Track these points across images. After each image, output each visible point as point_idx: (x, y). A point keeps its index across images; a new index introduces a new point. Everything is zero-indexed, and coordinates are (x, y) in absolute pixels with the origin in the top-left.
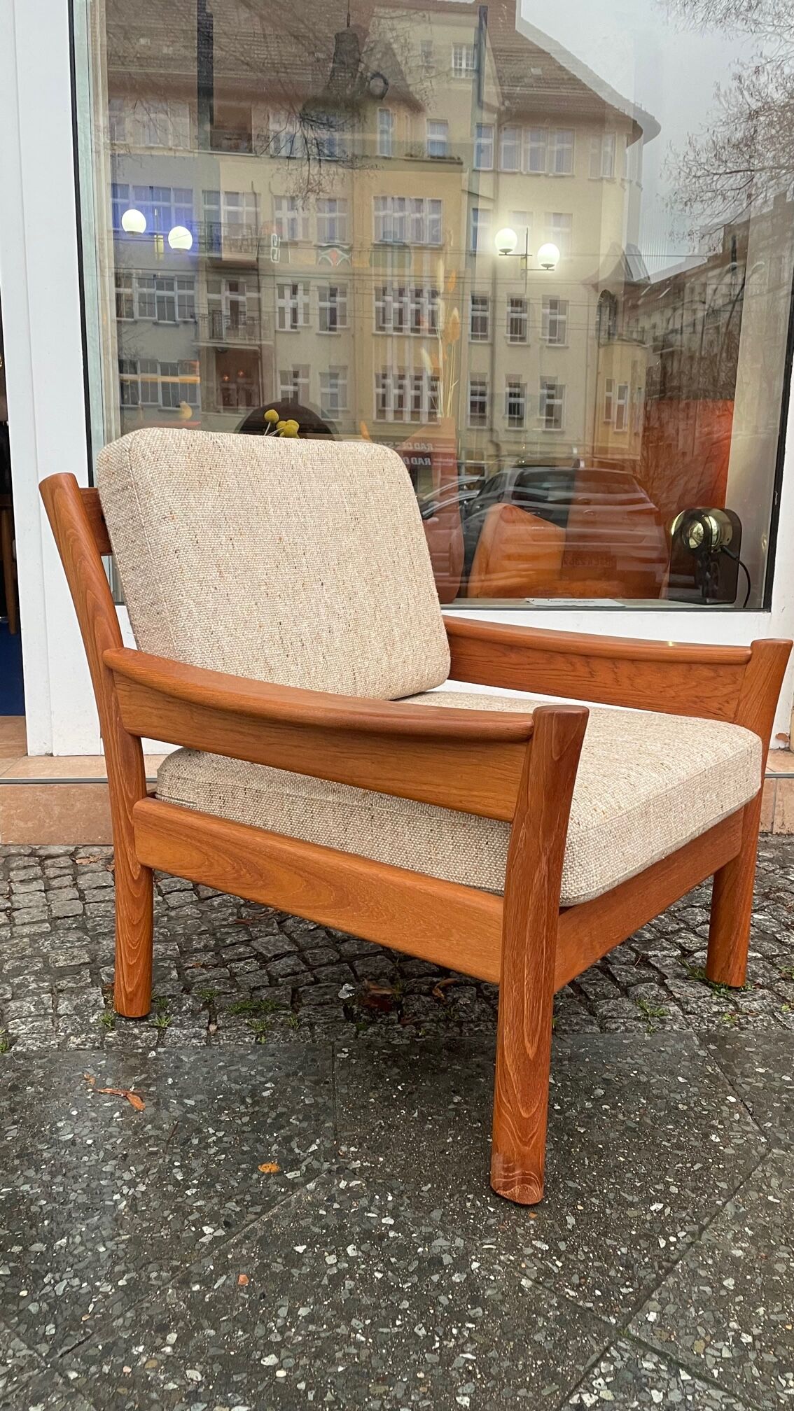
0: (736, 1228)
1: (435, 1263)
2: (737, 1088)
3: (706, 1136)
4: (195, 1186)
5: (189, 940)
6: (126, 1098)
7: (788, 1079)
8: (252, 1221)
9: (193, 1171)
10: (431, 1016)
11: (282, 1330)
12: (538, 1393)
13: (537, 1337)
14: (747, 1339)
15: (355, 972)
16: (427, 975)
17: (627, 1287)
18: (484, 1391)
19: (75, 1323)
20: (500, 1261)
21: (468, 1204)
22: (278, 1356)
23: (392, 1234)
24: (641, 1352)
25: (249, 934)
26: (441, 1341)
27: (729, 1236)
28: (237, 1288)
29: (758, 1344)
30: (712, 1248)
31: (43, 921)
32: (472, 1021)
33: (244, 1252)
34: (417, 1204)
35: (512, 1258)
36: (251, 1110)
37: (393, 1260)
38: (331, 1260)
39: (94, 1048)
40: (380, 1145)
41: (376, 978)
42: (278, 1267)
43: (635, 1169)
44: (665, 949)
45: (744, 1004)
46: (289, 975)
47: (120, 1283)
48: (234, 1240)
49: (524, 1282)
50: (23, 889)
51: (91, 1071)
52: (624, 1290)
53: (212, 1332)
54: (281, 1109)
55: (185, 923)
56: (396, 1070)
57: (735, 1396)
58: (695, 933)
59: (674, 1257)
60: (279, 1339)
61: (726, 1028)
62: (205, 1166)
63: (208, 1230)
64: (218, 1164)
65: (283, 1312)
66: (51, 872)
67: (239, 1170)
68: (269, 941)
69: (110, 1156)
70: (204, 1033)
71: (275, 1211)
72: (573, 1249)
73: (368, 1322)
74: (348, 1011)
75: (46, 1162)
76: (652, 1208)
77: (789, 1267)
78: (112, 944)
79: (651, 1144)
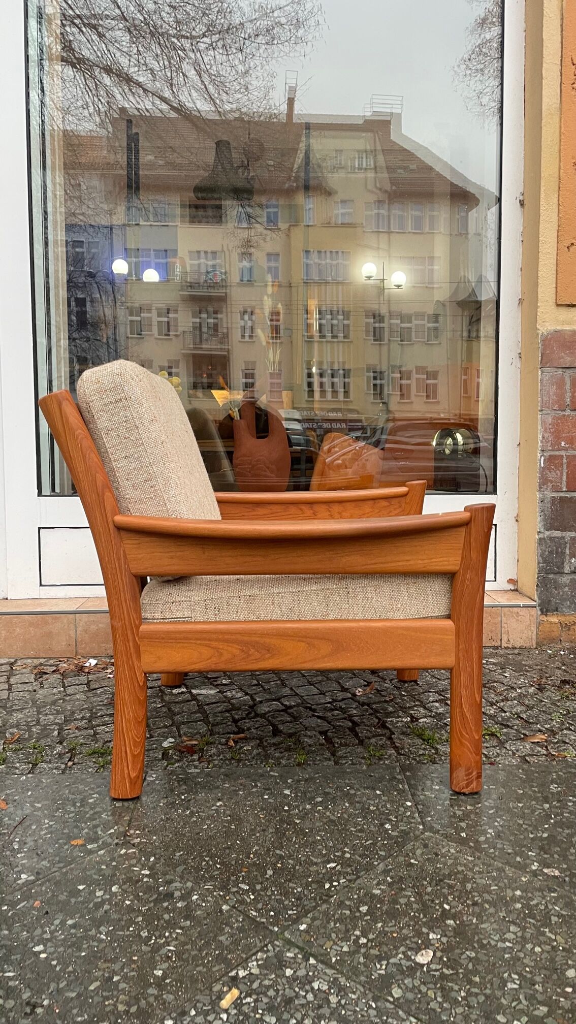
0: (381, 878)
1: (169, 896)
2: (415, 797)
3: (382, 825)
4: (25, 852)
5: (73, 713)
8: (55, 872)
9: (26, 843)
10: (221, 757)
11: (53, 932)
12: (210, 970)
13: (222, 938)
14: (363, 941)
15: (179, 732)
16: (228, 733)
17: (293, 910)
18: (174, 968)
20: (213, 895)
21: (204, 863)
22: (45, 946)
23: (145, 880)
24: (288, 947)
26: (156, 940)
27: (375, 882)
28: (32, 908)
29: (369, 944)
30: (360, 889)
32: (248, 759)
33: (44, 889)
34: (169, 863)
35: (221, 893)
36: (77, 810)
37: (141, 894)
38: (99, 893)
40: (157, 830)
41: (191, 736)
42: (63, 897)
43: (326, 844)
44: (400, 717)
48: (40, 882)
49: (224, 907)
52: (290, 912)
53: (7, 933)
54: (98, 809)
55: (74, 704)
56: (184, 787)
57: (342, 973)
58: (425, 708)
59: (332, 894)
60: (49, 936)
61: (423, 763)
62: (36, 841)
63: (24, 876)
64: (45, 840)
65: (57, 922)
67: (56, 843)
70: (63, 766)
71: (72, 866)
72: (265, 889)
73: (111, 928)
74: (165, 755)
77: (409, 900)
78: (20, 716)
79: (343, 829)
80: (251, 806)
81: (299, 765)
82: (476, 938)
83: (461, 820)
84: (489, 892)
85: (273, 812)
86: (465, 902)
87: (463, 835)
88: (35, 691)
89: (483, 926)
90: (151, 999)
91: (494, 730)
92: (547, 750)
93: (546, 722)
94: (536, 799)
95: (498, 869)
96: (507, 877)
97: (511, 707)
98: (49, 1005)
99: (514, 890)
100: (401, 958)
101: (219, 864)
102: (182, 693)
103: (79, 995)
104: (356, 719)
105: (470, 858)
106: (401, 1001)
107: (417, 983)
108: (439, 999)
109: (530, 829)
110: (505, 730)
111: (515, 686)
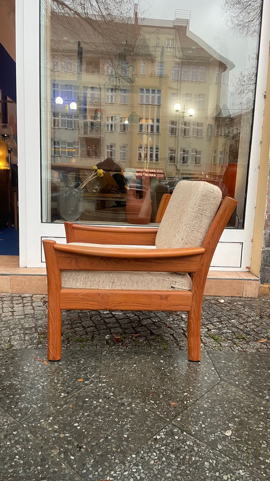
0: (207, 400)
1: (123, 404)
2: (215, 366)
3: (204, 377)
4: (60, 384)
5: (64, 321)
6: (43, 361)
7: (231, 364)
8: (75, 393)
9: (60, 380)
10: (131, 344)
11: (80, 418)
12: (145, 435)
13: (148, 423)
14: (203, 426)
15: (111, 332)
16: (132, 333)
17: (174, 412)
18: (131, 434)
19: (26, 414)
20: (140, 405)
21: (134, 391)
22: (78, 423)
23: (112, 397)
24: (174, 427)
25: (81, 320)
26: (121, 422)
27: (204, 402)
28: (69, 408)
29: (206, 427)
30: (199, 404)
31: (22, 315)
32: (142, 346)
33: (72, 400)
34: (120, 390)
35: (144, 404)
36: (77, 366)
37: (111, 403)
38: (95, 402)
39: (35, 349)
40: (112, 376)
41: (116, 334)
42: (80, 403)
43: (182, 385)
44: (203, 329)
45: (223, 344)
46: (92, 332)
47: (38, 405)
48: (69, 397)
49: (146, 410)
50: (16, 306)
51: (34, 354)
52: (172, 413)
53: (62, 418)
54: (85, 366)
55: (63, 317)
56: (119, 358)
57: (197, 439)
58: (213, 325)
59: (188, 406)
60: (79, 420)
61: (216, 350)
62: (63, 379)
63: (62, 394)
64: (67, 379)
65: (81, 414)
66: (25, 302)
67: (72, 380)
68: (86, 323)
69: (38, 375)
70: (66, 346)
71: (81, 390)
72: (161, 403)
73: (103, 417)
74: (107, 342)
75: (20, 376)
76: (184, 394)
77: (219, 410)
78: (42, 322)
79: (187, 379)
80: (148, 367)
81: (164, 349)
82: (248, 426)
83: (235, 377)
84: (250, 407)
85: (158, 370)
86: (241, 411)
87: (237, 383)
88: (45, 310)
89: (250, 421)
90: (125, 446)
91: (244, 336)
92: (267, 346)
93: (265, 333)
94: (265, 368)
95: (253, 398)
96: (257, 401)
97: (250, 326)
98: (86, 448)
99: (261, 407)
100: (219, 433)
101: (140, 392)
102: (108, 313)
103: (97, 444)
104: (185, 329)
105: (241, 393)
106: (222, 450)
107: (227, 443)
108: (237, 450)
109: (264, 381)
110: (248, 337)
111: (250, 316)
